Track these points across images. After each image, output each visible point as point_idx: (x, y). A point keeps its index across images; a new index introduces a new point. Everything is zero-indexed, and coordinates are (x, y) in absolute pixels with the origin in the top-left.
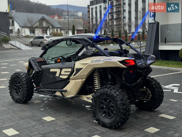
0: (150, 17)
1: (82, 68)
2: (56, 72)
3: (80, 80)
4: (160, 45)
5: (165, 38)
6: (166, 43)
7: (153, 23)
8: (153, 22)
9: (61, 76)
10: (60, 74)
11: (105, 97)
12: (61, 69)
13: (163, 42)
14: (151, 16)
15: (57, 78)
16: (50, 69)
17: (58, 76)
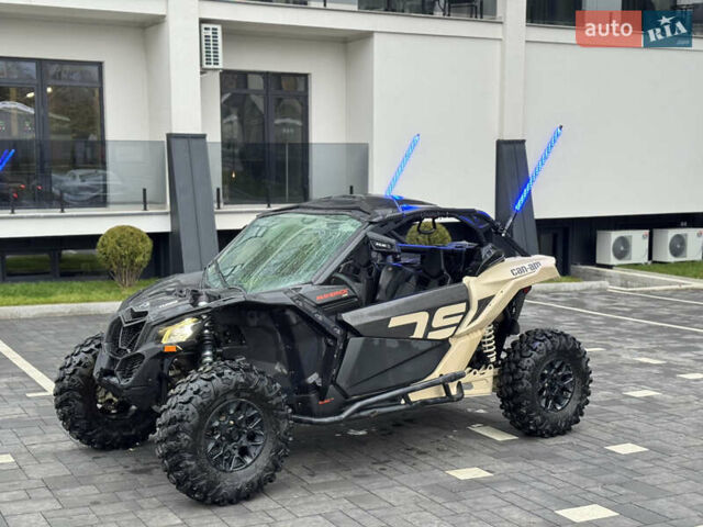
1: (493, 297)
10: (430, 328)
12: (432, 311)
15: (415, 344)
16: (389, 320)
17: (421, 336)
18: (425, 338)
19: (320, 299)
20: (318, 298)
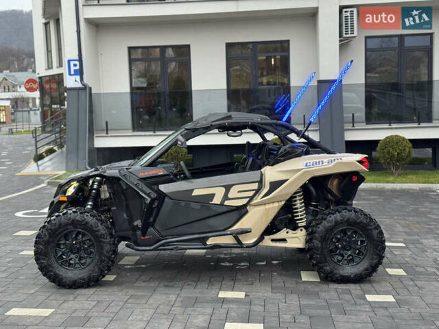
0: (70, 74)
1: (287, 180)
2: (212, 196)
3: (276, 205)
4: (97, 137)
5: (107, 122)
6: (109, 132)
7: (79, 89)
8: (79, 85)
9: (227, 203)
10: (226, 197)
11: (344, 228)
12: (228, 188)
13: (103, 130)
14: (72, 72)
15: (214, 208)
16: (192, 190)
17: (219, 203)
18: (222, 204)
19: (142, 175)
20: (140, 174)
